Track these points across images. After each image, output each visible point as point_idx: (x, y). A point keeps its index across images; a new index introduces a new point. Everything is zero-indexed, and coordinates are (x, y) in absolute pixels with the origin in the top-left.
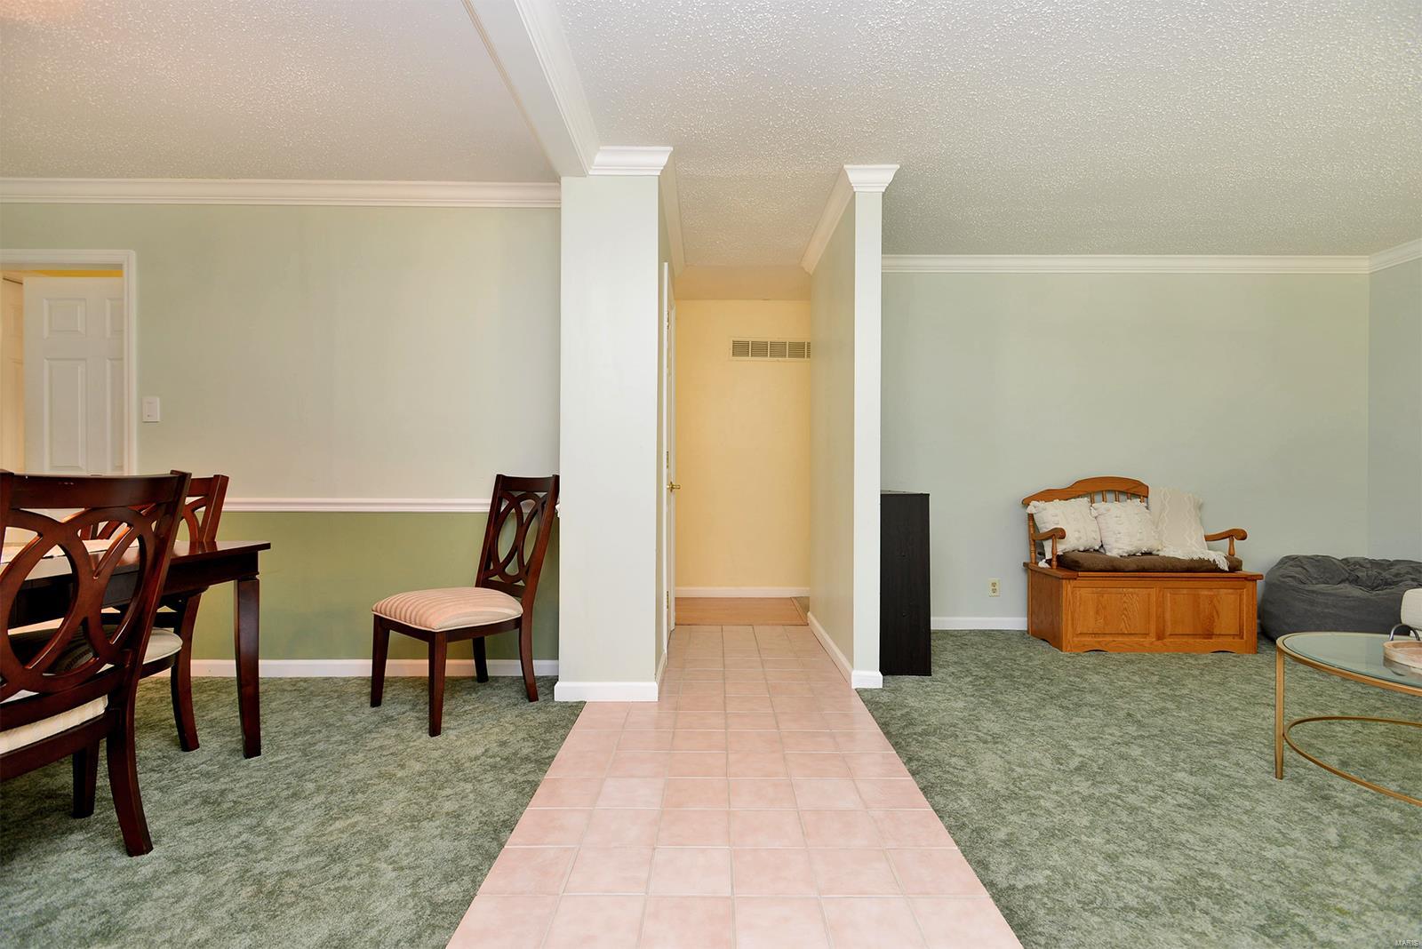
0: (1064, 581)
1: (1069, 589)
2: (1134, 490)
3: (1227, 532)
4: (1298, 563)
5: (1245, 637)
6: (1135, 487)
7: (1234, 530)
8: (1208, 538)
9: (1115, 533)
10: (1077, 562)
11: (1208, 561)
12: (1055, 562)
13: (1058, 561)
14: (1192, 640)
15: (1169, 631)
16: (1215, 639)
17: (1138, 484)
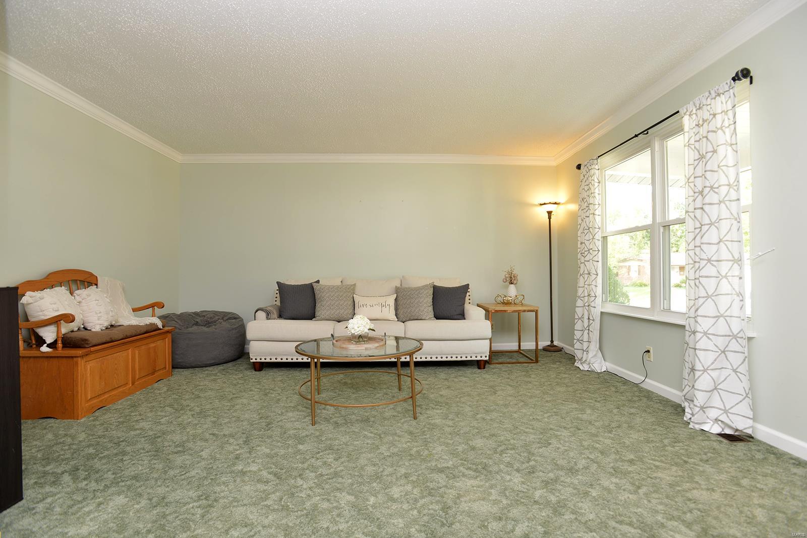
0: (79, 359)
1: (83, 364)
2: (89, 279)
3: (151, 304)
4: (172, 319)
5: (167, 368)
6: (89, 277)
7: (156, 302)
8: (134, 310)
9: (97, 314)
10: (86, 340)
11: (154, 324)
12: (60, 345)
13: (63, 343)
14: (147, 378)
15: (137, 377)
16: (156, 374)
17: (91, 274)
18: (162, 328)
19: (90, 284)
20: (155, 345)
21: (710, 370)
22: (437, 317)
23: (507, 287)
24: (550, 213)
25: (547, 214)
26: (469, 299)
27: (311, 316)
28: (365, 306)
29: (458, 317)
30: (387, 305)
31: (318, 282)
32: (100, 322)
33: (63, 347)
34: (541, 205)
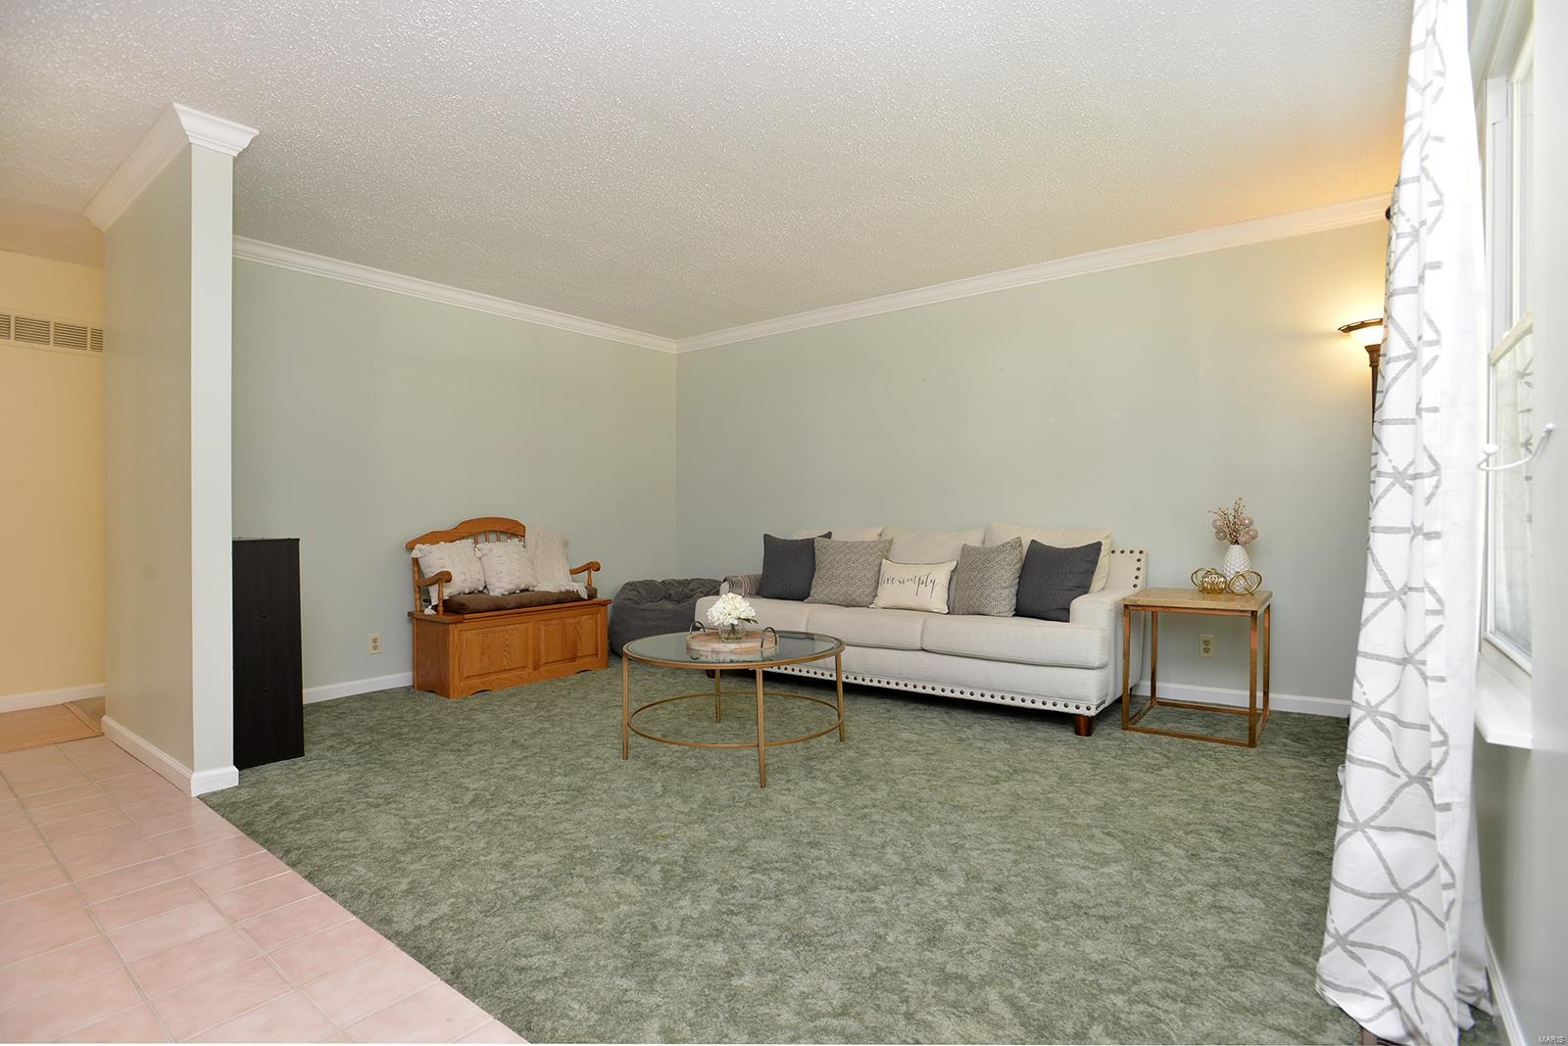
0: (451, 625)
1: (456, 632)
2: (514, 530)
3: (586, 565)
5: (599, 656)
6: (514, 527)
7: (591, 563)
8: (572, 572)
10: (463, 605)
11: (573, 592)
12: (441, 608)
13: (444, 606)
14: (560, 666)
15: (543, 661)
16: (578, 661)
17: (517, 524)
18: (586, 597)
19: (514, 535)
20: (576, 621)
21: (1372, 827)
22: (1020, 612)
23: (1225, 550)
24: (1374, 351)
25: (1367, 355)
26: (1137, 578)
27: (801, 596)
28: (890, 581)
29: (1056, 614)
30: (929, 580)
31: (829, 535)
32: (501, 585)
33: (444, 611)
34: (1349, 329)
